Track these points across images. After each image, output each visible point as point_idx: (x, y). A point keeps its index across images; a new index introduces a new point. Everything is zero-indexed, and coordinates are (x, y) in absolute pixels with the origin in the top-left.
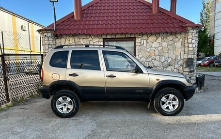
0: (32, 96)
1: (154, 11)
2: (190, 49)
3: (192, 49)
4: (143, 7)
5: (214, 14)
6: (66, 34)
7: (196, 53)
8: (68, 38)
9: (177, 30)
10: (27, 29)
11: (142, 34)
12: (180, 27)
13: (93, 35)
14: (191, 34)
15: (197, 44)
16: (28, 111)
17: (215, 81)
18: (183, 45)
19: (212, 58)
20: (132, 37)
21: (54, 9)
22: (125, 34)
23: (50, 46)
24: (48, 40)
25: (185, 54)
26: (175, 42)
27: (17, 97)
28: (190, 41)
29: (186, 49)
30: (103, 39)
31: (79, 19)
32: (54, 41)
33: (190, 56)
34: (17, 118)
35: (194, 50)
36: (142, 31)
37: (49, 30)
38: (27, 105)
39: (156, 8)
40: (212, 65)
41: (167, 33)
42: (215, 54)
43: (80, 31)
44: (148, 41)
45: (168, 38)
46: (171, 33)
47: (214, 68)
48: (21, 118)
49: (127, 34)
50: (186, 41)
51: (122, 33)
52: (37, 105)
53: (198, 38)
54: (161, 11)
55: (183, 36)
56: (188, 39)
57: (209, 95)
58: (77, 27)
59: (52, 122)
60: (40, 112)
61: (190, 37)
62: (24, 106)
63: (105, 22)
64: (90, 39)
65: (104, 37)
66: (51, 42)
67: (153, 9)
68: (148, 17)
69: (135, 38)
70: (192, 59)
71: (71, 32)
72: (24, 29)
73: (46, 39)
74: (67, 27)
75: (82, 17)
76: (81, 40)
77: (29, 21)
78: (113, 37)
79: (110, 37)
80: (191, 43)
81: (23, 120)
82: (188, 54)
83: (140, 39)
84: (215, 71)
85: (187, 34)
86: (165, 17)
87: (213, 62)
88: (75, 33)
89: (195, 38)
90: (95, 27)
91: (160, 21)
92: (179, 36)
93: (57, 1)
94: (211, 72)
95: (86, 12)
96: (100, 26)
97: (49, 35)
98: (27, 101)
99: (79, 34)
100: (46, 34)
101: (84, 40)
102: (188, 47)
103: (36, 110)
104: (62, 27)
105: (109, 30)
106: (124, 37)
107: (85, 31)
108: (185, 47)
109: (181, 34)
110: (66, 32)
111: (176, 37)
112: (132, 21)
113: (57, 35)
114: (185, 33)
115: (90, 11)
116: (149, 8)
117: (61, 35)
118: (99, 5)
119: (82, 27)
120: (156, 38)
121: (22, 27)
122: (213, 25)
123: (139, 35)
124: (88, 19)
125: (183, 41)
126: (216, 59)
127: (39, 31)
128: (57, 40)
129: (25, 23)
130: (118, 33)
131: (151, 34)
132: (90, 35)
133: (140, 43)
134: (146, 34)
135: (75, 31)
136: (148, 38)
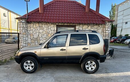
0: (11, 59)
1: (87, 10)
2: (106, 34)
3: (108, 34)
4: (80, 8)
5: (117, 13)
6: (34, 21)
7: (110, 36)
8: (35, 24)
9: (100, 22)
10: (7, 15)
11: (80, 24)
12: (101, 21)
13: (50, 23)
14: (107, 25)
15: (110, 31)
16: (10, 69)
17: (119, 52)
18: (103, 31)
19: (115, 38)
20: (74, 25)
21: (27, 6)
22: (70, 23)
23: (24, 28)
24: (23, 24)
25: (103, 36)
26: (98, 30)
27: (2, 60)
28: (107, 29)
29: (105, 34)
30: (57, 25)
31: (42, 12)
32: (26, 25)
33: (106, 38)
34: (4, 74)
35: (109, 34)
36: (80, 22)
37: (23, 18)
38: (9, 65)
39: (88, 9)
40: (115, 42)
41: (94, 24)
42: (117, 36)
43: (43, 20)
44: (83, 28)
45: (94, 27)
46: (97, 24)
47: (116, 44)
48: (6, 74)
49: (71, 23)
50: (105, 29)
51: (68, 23)
52: (15, 65)
53: (111, 28)
54: (91, 11)
55: (103, 26)
56: (105, 28)
57: (117, 61)
58: (41, 17)
59: (26, 77)
60: (17, 70)
61: (107, 27)
62: (7, 66)
63: (58, 15)
64: (49, 25)
65: (57, 24)
66: (24, 26)
67: (86, 9)
68: (83, 14)
69: (76, 26)
70: (107, 39)
71: (37, 20)
72: (5, 15)
73: (21, 24)
74: (35, 17)
75: (44, 11)
76: (43, 25)
77: (9, 11)
78: (62, 24)
79: (61, 25)
80: (107, 30)
81: (8, 75)
82: (105, 36)
83: (78, 27)
84: (117, 45)
85: (105, 25)
86: (93, 15)
87: (116, 40)
88: (40, 21)
89: (110, 27)
90: (52, 18)
91: (90, 17)
92: (101, 26)
93: (29, 1)
94: (115, 46)
95: (46, 8)
96: (55, 18)
97: (23, 21)
98: (8, 62)
99: (42, 22)
100: (21, 21)
101: (45, 25)
102: (106, 32)
103: (15, 68)
104: (32, 17)
105: (60, 20)
106: (69, 25)
107: (46, 20)
108: (104, 32)
109: (102, 24)
110: (34, 20)
111: (99, 27)
112: (74, 16)
113: (28, 21)
114: (104, 24)
115: (49, 8)
116: (84, 8)
117: (31, 22)
118: (54, 4)
119: (44, 17)
120: (87, 27)
121: (4, 14)
122: (116, 19)
123: (78, 24)
124: (48, 13)
125: (103, 29)
126: (117, 38)
127: (17, 18)
128: (28, 25)
129: (6, 12)
130: (65, 22)
131: (85, 24)
132: (49, 23)
133: (78, 29)
134: (82, 24)
135: (40, 20)
136: (83, 26)
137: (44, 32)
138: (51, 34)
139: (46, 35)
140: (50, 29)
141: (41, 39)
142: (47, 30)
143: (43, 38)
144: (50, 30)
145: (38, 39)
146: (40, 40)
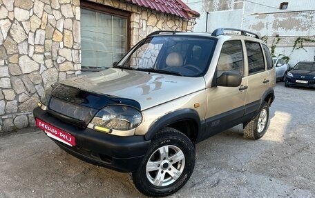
11: (142, 11)
12: (182, 10)
14: (190, 24)
20: (128, 10)
41: (167, 15)
44: (148, 24)
45: (168, 23)
46: (171, 18)
55: (181, 24)
56: (187, 30)
61: (189, 28)
69: (130, 13)
78: (98, 1)
79: (95, 1)
83: (138, 17)
85: (185, 23)
109: (179, 20)
111: (175, 25)
120: (156, 21)
123: (138, 9)
131: (152, 12)
133: (139, 24)
134: (146, 10)
136: (148, 18)
137: (36, 23)
138: (63, 33)
139: (43, 33)
140: (60, 10)
141: (22, 49)
142: (46, 14)
143: (32, 48)
144: (57, 15)
145: (10, 51)
146: (20, 55)
